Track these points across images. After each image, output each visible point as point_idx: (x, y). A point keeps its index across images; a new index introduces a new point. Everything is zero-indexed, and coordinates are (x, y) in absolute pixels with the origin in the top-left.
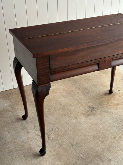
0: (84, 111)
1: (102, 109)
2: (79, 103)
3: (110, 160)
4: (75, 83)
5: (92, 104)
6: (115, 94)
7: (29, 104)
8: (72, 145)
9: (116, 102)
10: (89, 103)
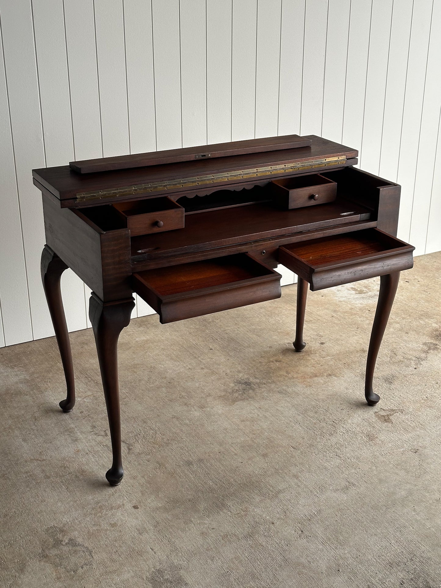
0: (225, 390)
1: (273, 386)
2: (213, 373)
3: (279, 492)
4: (205, 326)
5: (246, 376)
6: (309, 353)
7: (78, 378)
8: (189, 463)
9: (310, 370)
10: (239, 372)
